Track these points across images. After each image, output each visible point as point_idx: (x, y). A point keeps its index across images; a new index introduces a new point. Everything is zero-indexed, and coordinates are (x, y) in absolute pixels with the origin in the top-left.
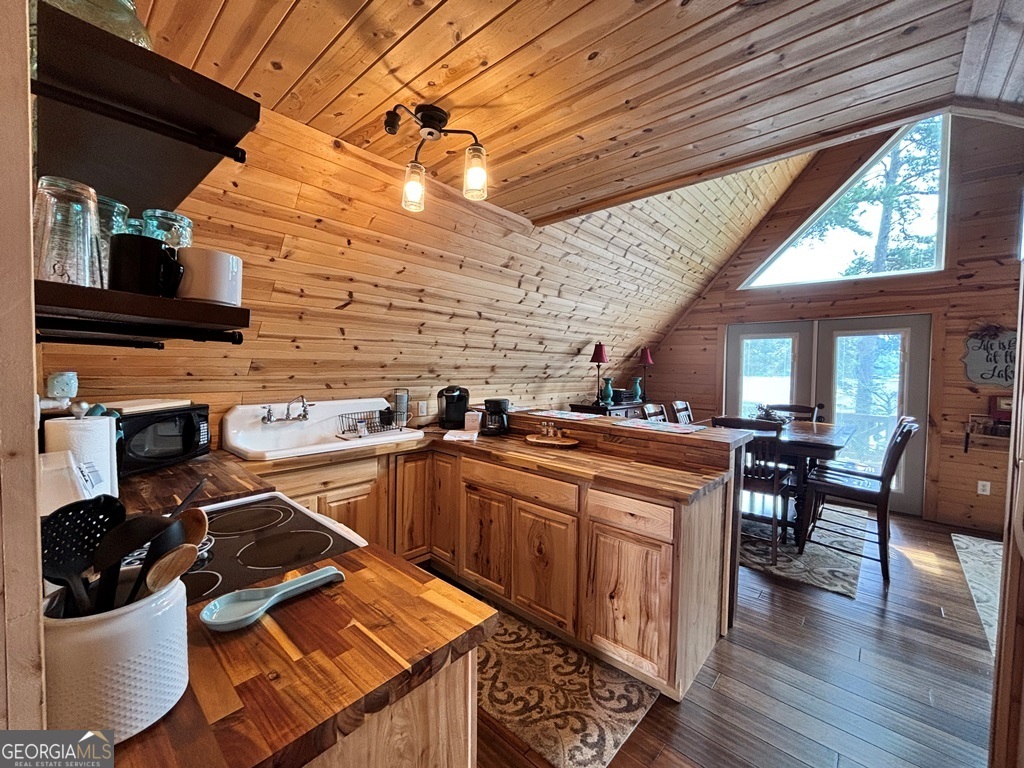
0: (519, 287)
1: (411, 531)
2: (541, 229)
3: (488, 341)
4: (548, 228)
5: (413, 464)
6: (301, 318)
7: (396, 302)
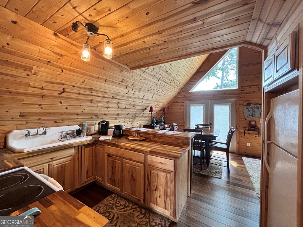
0: (126, 88)
1: (87, 172)
2: (133, 71)
3: (116, 106)
4: (135, 71)
5: (88, 148)
6: (42, 97)
7: (82, 92)
